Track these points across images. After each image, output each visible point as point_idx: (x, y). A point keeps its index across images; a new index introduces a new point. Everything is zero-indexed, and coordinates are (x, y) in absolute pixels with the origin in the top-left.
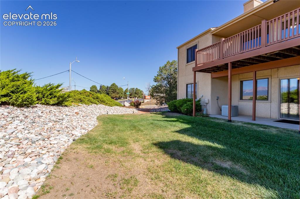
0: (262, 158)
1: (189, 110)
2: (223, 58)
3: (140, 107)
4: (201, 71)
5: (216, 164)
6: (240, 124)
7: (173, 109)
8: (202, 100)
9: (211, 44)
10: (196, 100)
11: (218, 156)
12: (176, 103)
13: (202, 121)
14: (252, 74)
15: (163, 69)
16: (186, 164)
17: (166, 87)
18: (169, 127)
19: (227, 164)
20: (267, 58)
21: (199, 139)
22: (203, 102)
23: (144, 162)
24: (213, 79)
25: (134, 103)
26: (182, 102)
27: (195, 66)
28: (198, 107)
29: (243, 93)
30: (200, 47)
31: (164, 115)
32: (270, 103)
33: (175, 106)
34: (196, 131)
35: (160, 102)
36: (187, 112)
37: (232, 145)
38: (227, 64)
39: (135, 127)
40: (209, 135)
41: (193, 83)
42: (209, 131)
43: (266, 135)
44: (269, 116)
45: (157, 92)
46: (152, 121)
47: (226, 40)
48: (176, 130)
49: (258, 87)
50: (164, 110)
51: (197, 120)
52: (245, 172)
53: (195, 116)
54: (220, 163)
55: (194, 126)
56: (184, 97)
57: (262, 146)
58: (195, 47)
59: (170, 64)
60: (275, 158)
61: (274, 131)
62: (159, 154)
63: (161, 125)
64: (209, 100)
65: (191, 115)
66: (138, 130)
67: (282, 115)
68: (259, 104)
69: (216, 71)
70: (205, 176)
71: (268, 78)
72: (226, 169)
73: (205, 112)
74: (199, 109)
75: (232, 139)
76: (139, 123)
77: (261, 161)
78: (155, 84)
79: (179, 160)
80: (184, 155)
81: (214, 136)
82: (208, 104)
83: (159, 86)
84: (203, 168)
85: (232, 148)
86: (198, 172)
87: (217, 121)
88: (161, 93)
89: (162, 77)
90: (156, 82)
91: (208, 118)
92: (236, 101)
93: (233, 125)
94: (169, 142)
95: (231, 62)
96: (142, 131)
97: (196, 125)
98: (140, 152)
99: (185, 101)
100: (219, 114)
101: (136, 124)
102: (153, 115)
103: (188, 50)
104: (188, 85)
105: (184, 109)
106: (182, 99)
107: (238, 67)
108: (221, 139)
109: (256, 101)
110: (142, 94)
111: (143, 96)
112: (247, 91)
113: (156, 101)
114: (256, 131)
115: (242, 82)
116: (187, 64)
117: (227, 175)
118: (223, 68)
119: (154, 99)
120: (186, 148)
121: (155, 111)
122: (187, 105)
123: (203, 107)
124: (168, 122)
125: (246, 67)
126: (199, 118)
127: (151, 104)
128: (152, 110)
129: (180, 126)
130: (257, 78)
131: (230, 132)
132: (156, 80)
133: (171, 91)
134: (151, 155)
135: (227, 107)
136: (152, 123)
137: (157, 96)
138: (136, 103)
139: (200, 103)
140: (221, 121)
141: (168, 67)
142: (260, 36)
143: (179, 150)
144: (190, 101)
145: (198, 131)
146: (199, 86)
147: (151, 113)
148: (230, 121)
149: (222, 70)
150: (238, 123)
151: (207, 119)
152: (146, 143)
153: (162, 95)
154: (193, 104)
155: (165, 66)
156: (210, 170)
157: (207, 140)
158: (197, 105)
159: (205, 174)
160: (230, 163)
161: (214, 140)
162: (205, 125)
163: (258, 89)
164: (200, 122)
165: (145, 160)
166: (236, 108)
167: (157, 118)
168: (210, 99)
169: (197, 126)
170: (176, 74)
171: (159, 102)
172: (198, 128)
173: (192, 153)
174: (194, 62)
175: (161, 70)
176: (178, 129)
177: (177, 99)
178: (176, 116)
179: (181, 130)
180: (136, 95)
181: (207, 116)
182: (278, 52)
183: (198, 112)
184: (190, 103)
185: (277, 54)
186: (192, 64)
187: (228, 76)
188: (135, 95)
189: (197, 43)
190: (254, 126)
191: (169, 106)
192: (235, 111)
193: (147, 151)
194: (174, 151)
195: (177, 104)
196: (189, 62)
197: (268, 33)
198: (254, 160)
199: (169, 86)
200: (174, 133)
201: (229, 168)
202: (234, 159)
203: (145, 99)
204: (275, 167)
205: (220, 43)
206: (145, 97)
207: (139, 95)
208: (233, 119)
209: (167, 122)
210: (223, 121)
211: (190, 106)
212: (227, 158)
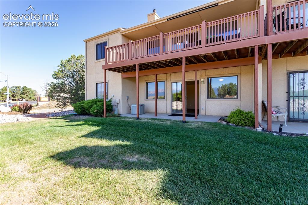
0: (161, 145)
1: (100, 111)
2: (132, 60)
3: (32, 112)
4: (111, 70)
5: (125, 160)
6: (146, 120)
7: (81, 112)
8: (113, 100)
9: (121, 44)
10: (107, 100)
11: (128, 152)
12: (83, 104)
13: (113, 121)
14: (154, 77)
15: (65, 63)
16: (94, 170)
17: (70, 86)
18: (75, 132)
19: (135, 158)
20: (164, 64)
21: (110, 139)
22: (114, 102)
23: (33, 184)
24: (124, 79)
25: (20, 107)
26: (92, 103)
27: (105, 63)
28: (109, 107)
29: (148, 94)
30: (110, 45)
31: (68, 119)
32: (166, 102)
33: (83, 108)
34: (106, 132)
35: (63, 104)
36: (97, 113)
37: (140, 139)
38: (135, 65)
39: (19, 140)
40: (119, 134)
41: (103, 82)
42: (120, 130)
43: (164, 127)
44: (165, 112)
45: (58, 92)
46: (49, 129)
47: (134, 42)
48: (83, 134)
49: (158, 89)
50: (68, 114)
51: (107, 121)
52: (149, 161)
53: (106, 117)
54: (129, 159)
55: (104, 127)
56: (94, 97)
57: (161, 136)
58: (105, 44)
59: (76, 58)
60: (169, 144)
61: (168, 123)
62: (59, 167)
63: (63, 132)
64: (119, 100)
65: (102, 116)
66: (24, 144)
67: (173, 110)
68: (160, 102)
69: (126, 72)
70: (114, 176)
71: (165, 81)
72: (134, 163)
73: (116, 113)
74: (110, 109)
75: (139, 134)
76: (26, 133)
77: (160, 148)
78: (55, 81)
79: (86, 167)
80: (92, 161)
81: (124, 134)
82: (119, 104)
83: (62, 84)
84: (112, 169)
85: (139, 142)
86: (107, 174)
87: (127, 120)
88: (65, 92)
89: (65, 74)
90: (55, 78)
91: (119, 117)
92: (142, 101)
93: (141, 122)
94: (73, 149)
95: (138, 64)
96: (32, 143)
97: (106, 125)
98: (26, 173)
99: (94, 102)
100: (129, 113)
101: (21, 136)
102: (51, 120)
103: (97, 45)
104: (98, 84)
105: (93, 110)
106: (91, 99)
107: (144, 70)
108: (130, 136)
109: (157, 100)
110: (35, 95)
111: (36, 97)
112: (151, 93)
113: (57, 103)
114: (157, 124)
115: (147, 83)
116: (97, 61)
117: (135, 169)
118: (132, 69)
119: (53, 100)
120: (94, 152)
121: (56, 115)
122: (96, 106)
123: (114, 107)
124: (73, 127)
125: (150, 70)
126: (110, 119)
127: (50, 107)
128: (51, 115)
129: (88, 130)
130: (157, 81)
131: (138, 128)
132: (55, 76)
133: (77, 91)
134: (44, 172)
135: (136, 105)
136: (50, 131)
137: (58, 96)
138: (22, 107)
139: (111, 103)
140: (130, 119)
141: (73, 61)
142: (159, 46)
143: (86, 156)
144: (101, 101)
145: (108, 131)
146: (110, 86)
147: (49, 118)
148: (138, 118)
149: (131, 71)
150: (145, 119)
151: (118, 119)
152: (38, 159)
153: (66, 95)
154: (103, 105)
155: (69, 60)
156: (119, 168)
157: (117, 139)
158: (108, 105)
159: (115, 174)
160: (137, 156)
161: (124, 138)
162: (116, 125)
163: (159, 91)
164: (110, 122)
165: (34, 182)
166: (143, 106)
167: (57, 124)
168: (121, 99)
169: (108, 126)
170: (83, 71)
171: (61, 103)
172: (109, 129)
173: (102, 156)
174: (104, 59)
175: (63, 65)
176: (85, 133)
177: (86, 100)
178: (83, 119)
179: (90, 133)
180: (25, 96)
181: (118, 116)
182: (170, 60)
183: (109, 112)
184: (100, 103)
185: (170, 62)
186: (102, 62)
187: (136, 77)
188: (22, 96)
189: (106, 40)
190: (156, 121)
191: (75, 109)
192: (142, 109)
193: (39, 168)
194: (80, 159)
195: (85, 105)
196: (98, 59)
197: (164, 45)
198: (155, 148)
199: (75, 85)
200: (81, 138)
201: (137, 161)
202: (141, 152)
203: (40, 101)
204: (169, 150)
205: (129, 45)
206: (40, 98)
207: (29, 96)
208: (140, 116)
209: (71, 127)
210: (132, 119)
211: (100, 107)
212: (135, 153)
